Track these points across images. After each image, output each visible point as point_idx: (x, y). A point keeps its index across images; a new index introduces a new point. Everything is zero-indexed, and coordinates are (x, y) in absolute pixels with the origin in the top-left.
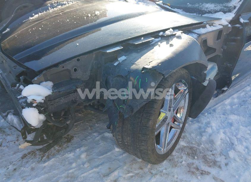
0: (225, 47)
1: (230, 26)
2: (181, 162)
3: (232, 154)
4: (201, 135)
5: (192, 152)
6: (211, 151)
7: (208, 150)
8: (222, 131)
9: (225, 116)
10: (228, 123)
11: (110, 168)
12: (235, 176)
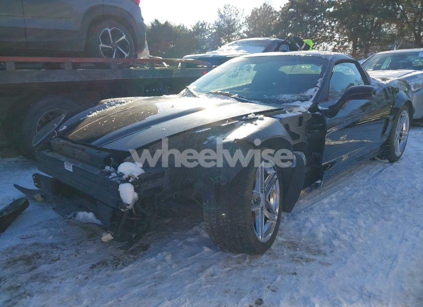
0: (309, 135)
1: (309, 112)
2: (283, 254)
3: (336, 243)
4: (300, 230)
5: (293, 246)
6: (314, 243)
7: (310, 243)
8: (323, 225)
9: (324, 213)
10: (329, 218)
11: (203, 266)
12: (342, 260)
